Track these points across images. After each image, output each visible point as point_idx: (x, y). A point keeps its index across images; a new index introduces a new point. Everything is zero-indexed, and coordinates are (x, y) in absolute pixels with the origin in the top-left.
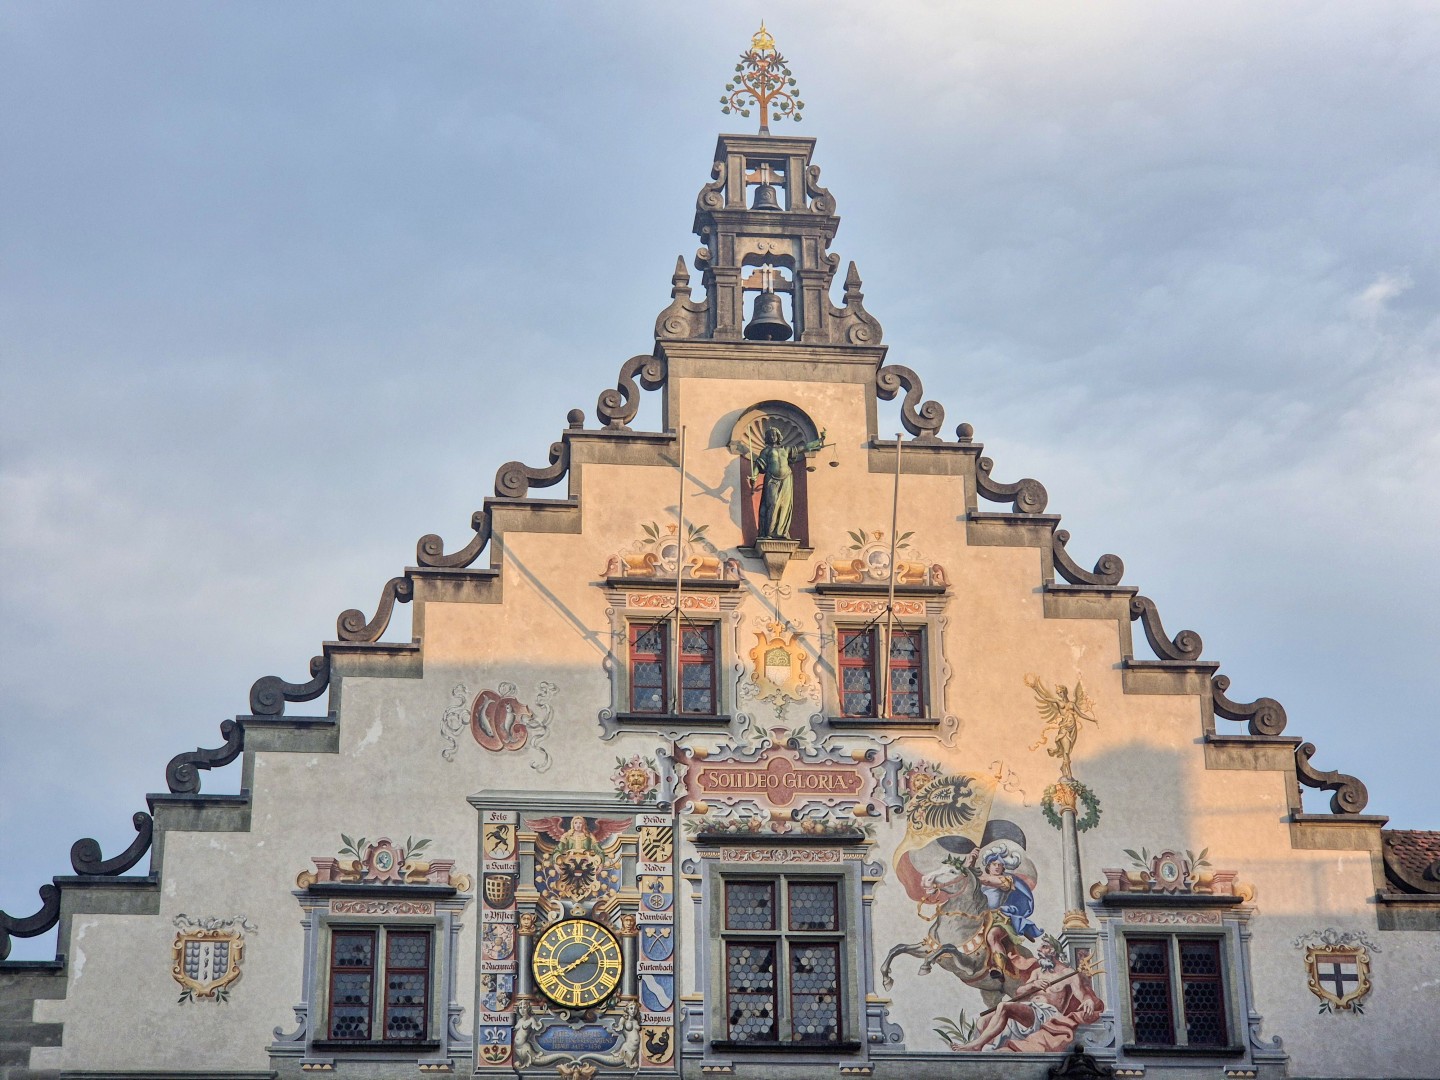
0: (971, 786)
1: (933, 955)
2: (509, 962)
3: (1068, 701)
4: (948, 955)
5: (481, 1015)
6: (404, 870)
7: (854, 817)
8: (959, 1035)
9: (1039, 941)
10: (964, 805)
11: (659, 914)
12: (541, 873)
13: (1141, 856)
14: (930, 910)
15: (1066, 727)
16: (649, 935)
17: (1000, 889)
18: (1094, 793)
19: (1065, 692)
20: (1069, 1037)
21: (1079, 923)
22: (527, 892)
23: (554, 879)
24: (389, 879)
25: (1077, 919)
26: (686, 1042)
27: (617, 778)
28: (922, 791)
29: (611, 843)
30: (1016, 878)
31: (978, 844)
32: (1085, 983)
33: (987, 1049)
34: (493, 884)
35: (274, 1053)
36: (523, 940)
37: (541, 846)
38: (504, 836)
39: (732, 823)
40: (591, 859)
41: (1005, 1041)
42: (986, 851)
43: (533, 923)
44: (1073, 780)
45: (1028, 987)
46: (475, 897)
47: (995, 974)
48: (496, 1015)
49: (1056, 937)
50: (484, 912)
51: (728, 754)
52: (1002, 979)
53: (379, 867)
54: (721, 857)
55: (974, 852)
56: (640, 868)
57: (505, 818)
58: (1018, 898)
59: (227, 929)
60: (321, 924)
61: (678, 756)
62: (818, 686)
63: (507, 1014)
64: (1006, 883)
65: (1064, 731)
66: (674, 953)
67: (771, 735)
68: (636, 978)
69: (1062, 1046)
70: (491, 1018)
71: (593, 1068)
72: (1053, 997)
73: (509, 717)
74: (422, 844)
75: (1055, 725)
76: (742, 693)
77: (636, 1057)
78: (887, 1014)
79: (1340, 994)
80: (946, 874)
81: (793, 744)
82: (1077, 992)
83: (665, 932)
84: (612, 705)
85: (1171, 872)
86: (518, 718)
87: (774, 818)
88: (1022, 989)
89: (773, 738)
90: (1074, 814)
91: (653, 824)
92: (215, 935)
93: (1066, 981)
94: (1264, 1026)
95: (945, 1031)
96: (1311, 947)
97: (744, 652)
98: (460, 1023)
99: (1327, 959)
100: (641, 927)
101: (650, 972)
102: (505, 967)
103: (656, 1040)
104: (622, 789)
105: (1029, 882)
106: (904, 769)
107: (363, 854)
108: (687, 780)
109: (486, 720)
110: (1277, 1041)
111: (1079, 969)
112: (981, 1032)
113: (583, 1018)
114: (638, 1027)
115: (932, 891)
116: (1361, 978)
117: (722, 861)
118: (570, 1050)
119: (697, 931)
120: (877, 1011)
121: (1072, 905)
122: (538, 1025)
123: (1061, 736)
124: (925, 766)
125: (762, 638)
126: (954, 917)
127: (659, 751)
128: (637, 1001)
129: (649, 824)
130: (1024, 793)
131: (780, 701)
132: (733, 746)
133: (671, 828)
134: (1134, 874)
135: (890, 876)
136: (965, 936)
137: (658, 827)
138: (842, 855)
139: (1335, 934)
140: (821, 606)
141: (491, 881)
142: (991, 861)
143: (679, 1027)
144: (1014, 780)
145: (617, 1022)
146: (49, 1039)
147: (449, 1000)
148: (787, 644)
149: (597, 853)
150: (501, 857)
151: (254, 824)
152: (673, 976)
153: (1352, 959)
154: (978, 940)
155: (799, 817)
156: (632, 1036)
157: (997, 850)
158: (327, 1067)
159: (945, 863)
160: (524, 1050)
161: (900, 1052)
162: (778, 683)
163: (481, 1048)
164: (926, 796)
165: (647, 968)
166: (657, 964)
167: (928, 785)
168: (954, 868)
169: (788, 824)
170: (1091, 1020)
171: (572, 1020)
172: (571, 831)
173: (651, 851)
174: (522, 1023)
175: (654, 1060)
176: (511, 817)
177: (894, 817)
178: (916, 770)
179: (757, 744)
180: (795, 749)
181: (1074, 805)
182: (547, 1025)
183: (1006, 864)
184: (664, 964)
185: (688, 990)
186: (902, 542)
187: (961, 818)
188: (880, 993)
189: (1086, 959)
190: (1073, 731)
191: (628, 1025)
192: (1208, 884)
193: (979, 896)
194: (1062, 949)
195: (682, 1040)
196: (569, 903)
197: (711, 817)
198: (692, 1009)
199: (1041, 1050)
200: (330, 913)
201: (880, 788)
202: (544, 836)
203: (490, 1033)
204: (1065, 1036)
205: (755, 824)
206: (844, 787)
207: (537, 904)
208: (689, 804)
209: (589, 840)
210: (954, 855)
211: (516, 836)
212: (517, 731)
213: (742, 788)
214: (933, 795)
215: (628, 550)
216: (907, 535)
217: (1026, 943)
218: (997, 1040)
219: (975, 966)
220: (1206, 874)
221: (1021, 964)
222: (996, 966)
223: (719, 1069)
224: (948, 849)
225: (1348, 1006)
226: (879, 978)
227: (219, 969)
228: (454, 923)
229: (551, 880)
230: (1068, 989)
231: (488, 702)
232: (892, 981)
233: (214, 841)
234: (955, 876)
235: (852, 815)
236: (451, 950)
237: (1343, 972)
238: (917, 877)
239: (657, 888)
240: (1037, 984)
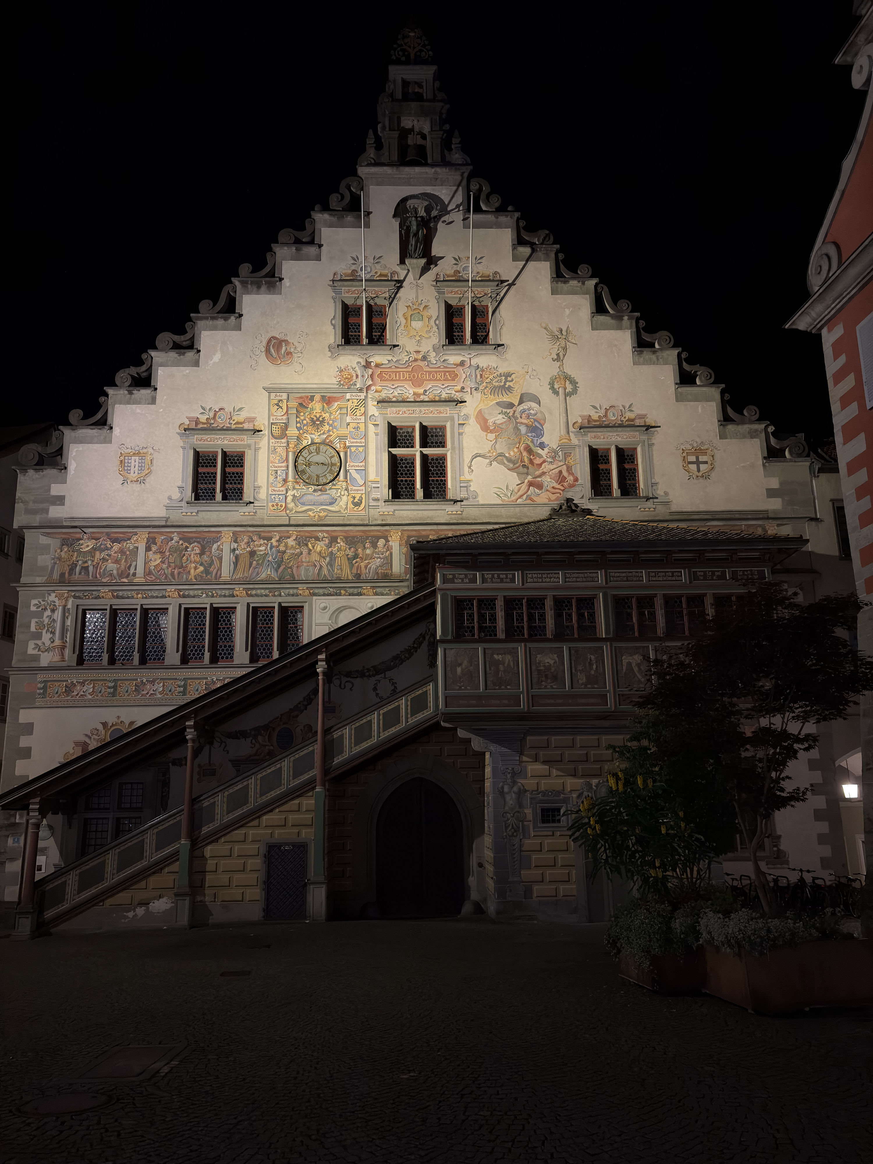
0: (513, 376)
1: (493, 458)
2: (284, 464)
3: (562, 335)
4: (501, 458)
5: (270, 489)
6: (231, 422)
7: (455, 393)
8: (506, 495)
9: (546, 450)
10: (509, 386)
11: (358, 441)
12: (299, 423)
13: (599, 408)
14: (492, 436)
15: (562, 347)
16: (353, 451)
17: (527, 426)
18: (575, 379)
19: (561, 331)
20: (561, 494)
21: (566, 441)
22: (292, 431)
23: (306, 425)
24: (224, 426)
25: (566, 439)
26: (371, 501)
27: (338, 376)
28: (489, 379)
29: (334, 407)
30: (535, 420)
31: (516, 405)
32: (569, 469)
33: (519, 501)
34: (276, 428)
35: (168, 508)
36: (291, 454)
37: (299, 409)
38: (281, 405)
39: (394, 397)
40: (324, 415)
41: (529, 498)
42: (521, 408)
43: (295, 446)
44: (565, 372)
45: (540, 472)
46: (267, 434)
47: (524, 466)
48: (277, 489)
49: (555, 447)
50: (271, 441)
51: (392, 364)
52: (528, 468)
53: (219, 420)
54: (389, 413)
55: (514, 408)
56: (348, 419)
57: (282, 396)
58: (536, 430)
59: (145, 451)
60: (190, 448)
61: (367, 365)
62: (437, 330)
63: (283, 489)
64: (530, 423)
65: (560, 349)
66: (365, 459)
67: (414, 354)
68: (346, 471)
69: (556, 500)
70: (275, 491)
71: (325, 514)
72: (553, 475)
73: (284, 348)
74: (240, 409)
75: (556, 346)
76: (400, 334)
77: (346, 508)
78: (470, 486)
79: (699, 470)
80: (500, 419)
81: (424, 358)
82: (565, 473)
83: (361, 449)
84: (335, 341)
85: (614, 415)
86: (288, 349)
87: (415, 394)
88: (538, 473)
89: (414, 356)
90: (565, 389)
91: (355, 398)
92: (139, 453)
93: (559, 469)
94: (660, 486)
95: (499, 493)
96: (684, 449)
97: (400, 314)
98: (259, 493)
99: (692, 454)
100: (349, 447)
101: (353, 468)
102: (282, 467)
103: (356, 500)
104: (340, 381)
105: (542, 422)
106: (479, 369)
107: (212, 415)
108: (372, 376)
109: (272, 350)
110: (666, 494)
111: (567, 463)
112: (516, 493)
113: (321, 490)
114: (347, 494)
115: (493, 428)
116: (710, 462)
117: (389, 415)
118: (314, 505)
119: (377, 448)
120: (465, 485)
121: (563, 432)
122: (298, 494)
123: (559, 352)
124: (490, 367)
125: (409, 308)
126: (504, 440)
127: (358, 363)
128: (347, 482)
129: (353, 398)
130: (540, 380)
131: (418, 338)
132: (395, 360)
133: (364, 400)
134: (595, 417)
135: (472, 421)
136: (509, 449)
137: (357, 399)
138: (448, 412)
139: (697, 442)
140: (438, 292)
141: (275, 426)
142: (523, 412)
143: (367, 494)
144: (535, 373)
145: (337, 491)
146: (58, 502)
147: (254, 482)
148: (422, 310)
149: (327, 412)
150: (279, 416)
151: (157, 401)
152: (365, 470)
153: (705, 454)
154: (516, 450)
155: (427, 393)
156: (345, 498)
157: (525, 407)
158: (194, 514)
159: (500, 414)
160: (291, 505)
161: (476, 503)
162: (417, 329)
163: (270, 504)
164: (490, 382)
165: (352, 466)
166: (357, 464)
167: (491, 377)
168: (504, 416)
169: (422, 397)
170: (571, 486)
171: (315, 491)
172: (314, 402)
173: (354, 411)
174: (290, 493)
175: (355, 509)
176: (284, 396)
177: (474, 392)
178: (485, 370)
179: (406, 359)
180: (425, 360)
181: (565, 385)
182: (302, 494)
183: (531, 414)
184: (361, 464)
185: (372, 476)
186: (479, 261)
187: (508, 393)
188: (467, 476)
189: (570, 458)
190: (565, 349)
191: (342, 493)
192: (633, 420)
193: (517, 429)
194: (558, 453)
195: (369, 499)
196: (313, 436)
197: (383, 395)
198: (374, 485)
199: (546, 501)
200: (195, 443)
201: (468, 378)
202: (301, 404)
203: (274, 498)
204: (559, 495)
205: (405, 397)
206: (449, 378)
207: (297, 437)
208: (373, 388)
209: (323, 406)
210: (504, 410)
211: (287, 405)
212: (288, 354)
213: (399, 380)
214: (494, 382)
215: (343, 268)
216: (481, 258)
217: (540, 451)
218: (525, 497)
219: (514, 463)
220: (632, 416)
221: (537, 461)
222: (524, 462)
223: (387, 513)
224: (501, 407)
225: (702, 476)
226: (466, 469)
227: (141, 468)
228: (257, 446)
229: (304, 425)
230: (560, 472)
231: (274, 341)
232: (473, 471)
233: (138, 409)
234: (505, 420)
235: (453, 392)
236: (255, 459)
237: (700, 460)
238: (486, 421)
239: (357, 428)
240: (545, 470)
